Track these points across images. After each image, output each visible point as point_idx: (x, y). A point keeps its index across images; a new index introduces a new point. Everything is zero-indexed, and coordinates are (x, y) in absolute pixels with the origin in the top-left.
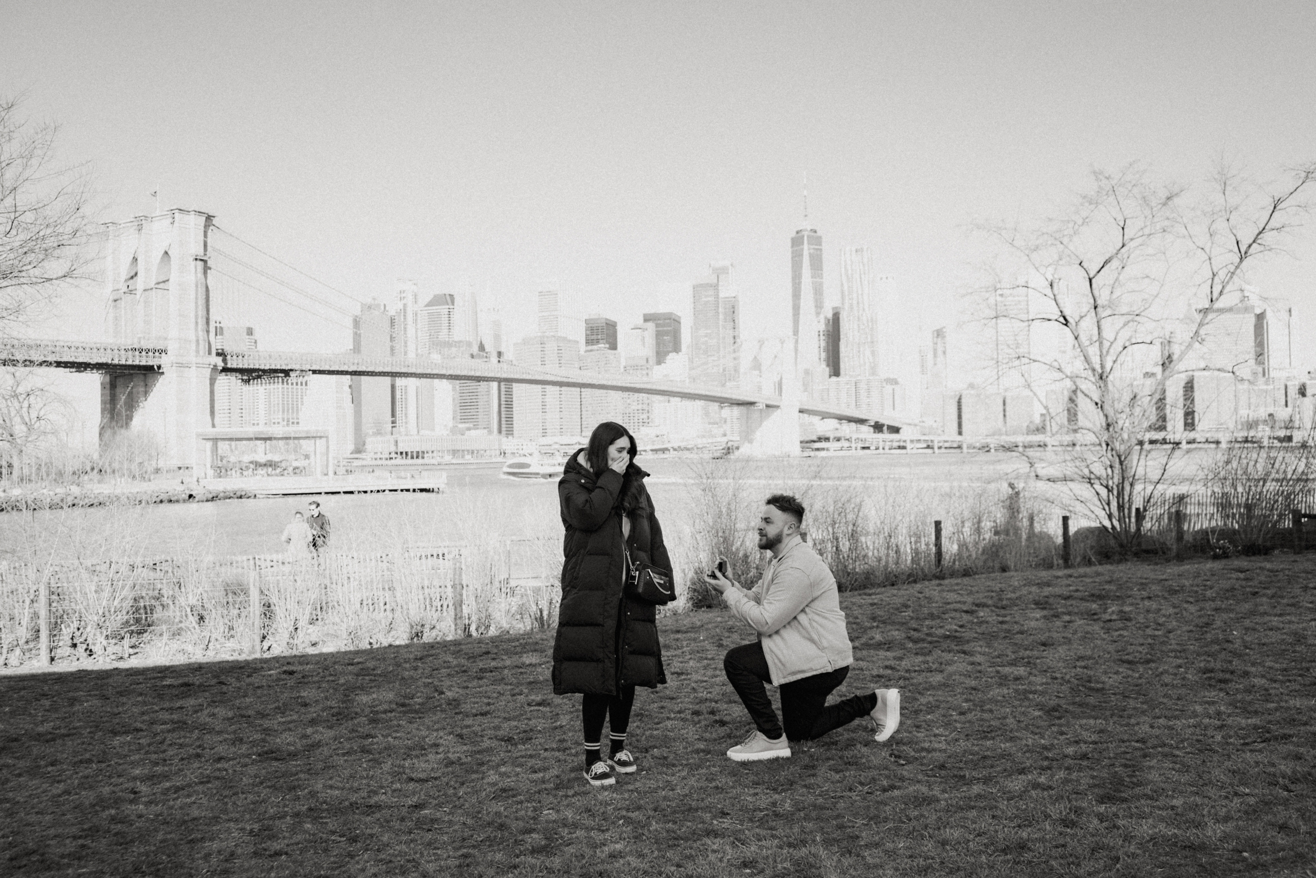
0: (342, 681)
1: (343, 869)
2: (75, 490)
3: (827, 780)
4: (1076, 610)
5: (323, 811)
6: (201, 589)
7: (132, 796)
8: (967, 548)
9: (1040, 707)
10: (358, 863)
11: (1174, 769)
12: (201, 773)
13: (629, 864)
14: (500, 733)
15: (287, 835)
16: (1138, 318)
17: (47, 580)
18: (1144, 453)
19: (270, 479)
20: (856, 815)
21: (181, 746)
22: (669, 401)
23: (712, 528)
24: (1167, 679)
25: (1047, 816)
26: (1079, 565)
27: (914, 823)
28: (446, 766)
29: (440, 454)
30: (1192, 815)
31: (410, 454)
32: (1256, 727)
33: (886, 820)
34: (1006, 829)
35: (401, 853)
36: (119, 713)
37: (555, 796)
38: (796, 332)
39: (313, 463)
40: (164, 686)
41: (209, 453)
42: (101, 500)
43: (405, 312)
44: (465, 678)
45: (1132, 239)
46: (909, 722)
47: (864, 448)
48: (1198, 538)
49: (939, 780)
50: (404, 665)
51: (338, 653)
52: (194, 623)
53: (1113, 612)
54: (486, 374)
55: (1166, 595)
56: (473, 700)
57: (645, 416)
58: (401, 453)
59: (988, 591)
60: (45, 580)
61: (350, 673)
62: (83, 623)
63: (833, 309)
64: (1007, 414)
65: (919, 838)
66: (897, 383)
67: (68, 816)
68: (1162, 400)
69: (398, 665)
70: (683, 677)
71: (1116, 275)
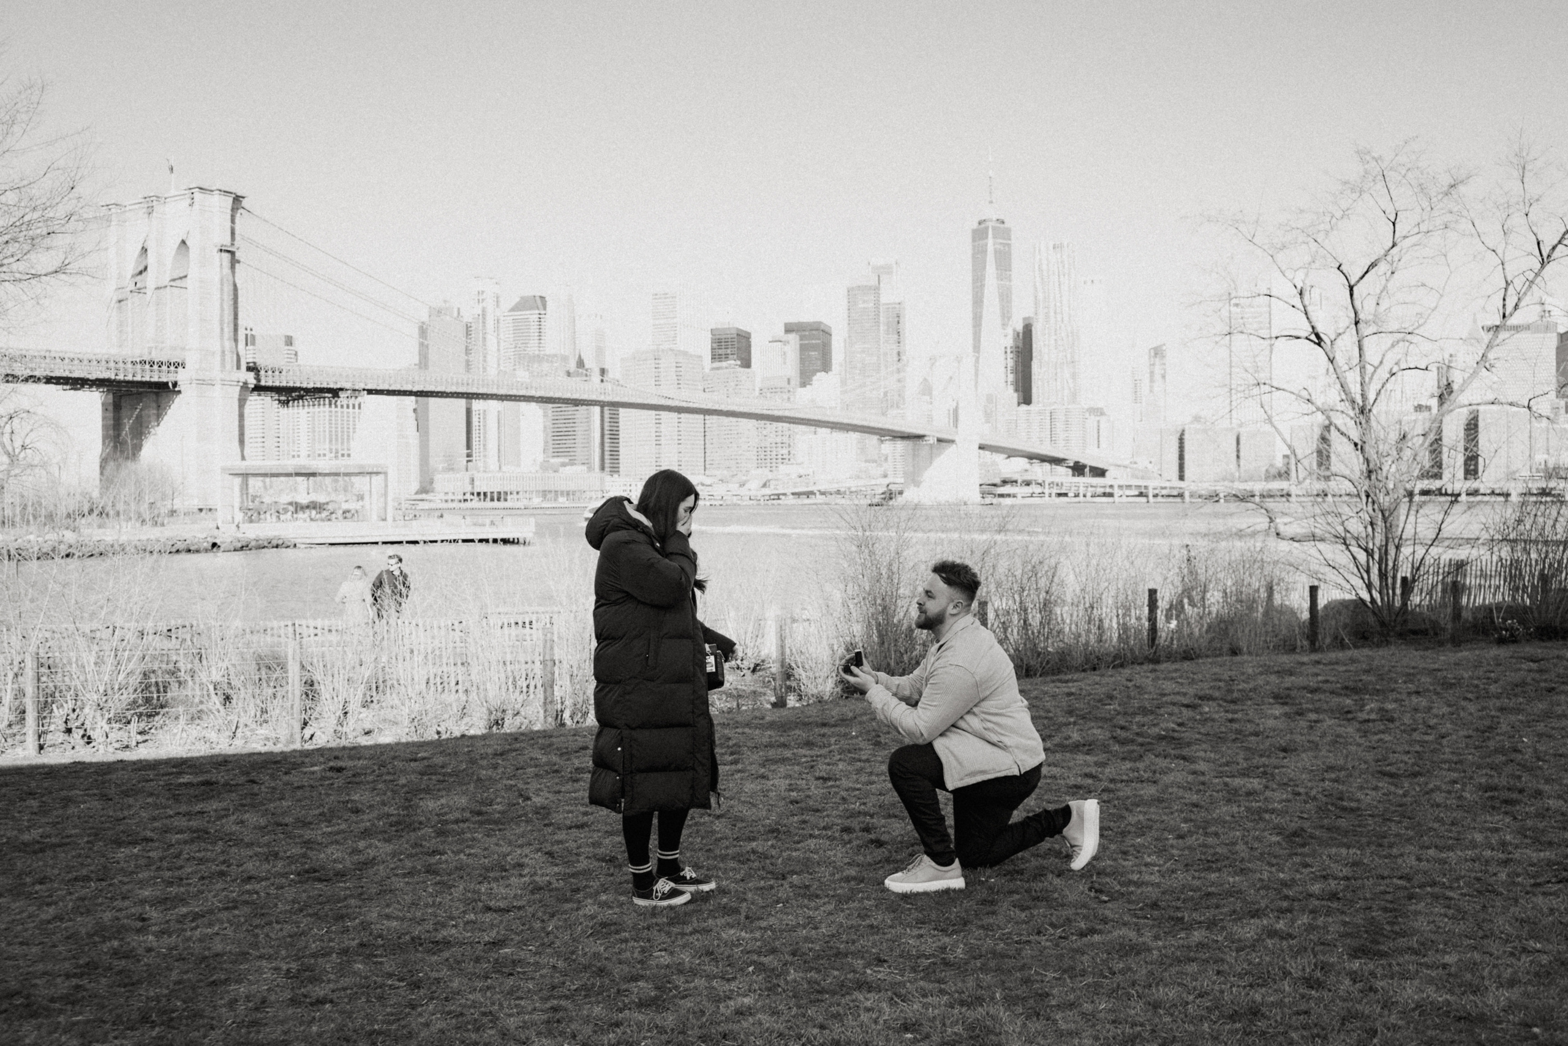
0: (403, 781)
1: (403, 1023)
2: (70, 537)
3: (1010, 920)
4: (1325, 706)
5: (378, 947)
6: (226, 660)
7: (139, 924)
8: (1188, 623)
9: (1279, 830)
10: (420, 1015)
11: (1446, 916)
12: (226, 896)
13: (761, 1024)
14: (601, 851)
15: (333, 977)
16: (1409, 337)
17: (35, 650)
18: (1414, 508)
19: (313, 524)
20: (1046, 966)
21: (201, 861)
22: (815, 433)
23: (869, 594)
24: (1439, 798)
25: (1286, 974)
26: (1328, 647)
27: (1119, 978)
28: (532, 892)
29: (528, 496)
30: (1469, 976)
31: (489, 495)
32: (1550, 863)
33: (1083, 973)
34: (1234, 989)
35: (474, 1004)
36: (124, 818)
37: (668, 934)
38: (977, 348)
39: (368, 507)
40: (181, 785)
41: (237, 489)
42: (102, 549)
43: (484, 318)
44: (557, 780)
45: (1405, 237)
46: (1113, 847)
47: (1060, 495)
48: (1480, 616)
49: (1151, 922)
50: (480, 762)
51: (398, 744)
52: (218, 703)
53: (1372, 710)
54: (585, 397)
55: (1439, 689)
56: (567, 808)
57: (785, 451)
58: (479, 494)
59: (1216, 680)
60: (32, 649)
61: (414, 772)
62: (79, 703)
63: (1025, 319)
64: (1242, 454)
65: (1125, 998)
66: (1102, 414)
67: (61, 948)
68: (1438, 440)
69: (473, 761)
70: (830, 783)
71: (1383, 282)
